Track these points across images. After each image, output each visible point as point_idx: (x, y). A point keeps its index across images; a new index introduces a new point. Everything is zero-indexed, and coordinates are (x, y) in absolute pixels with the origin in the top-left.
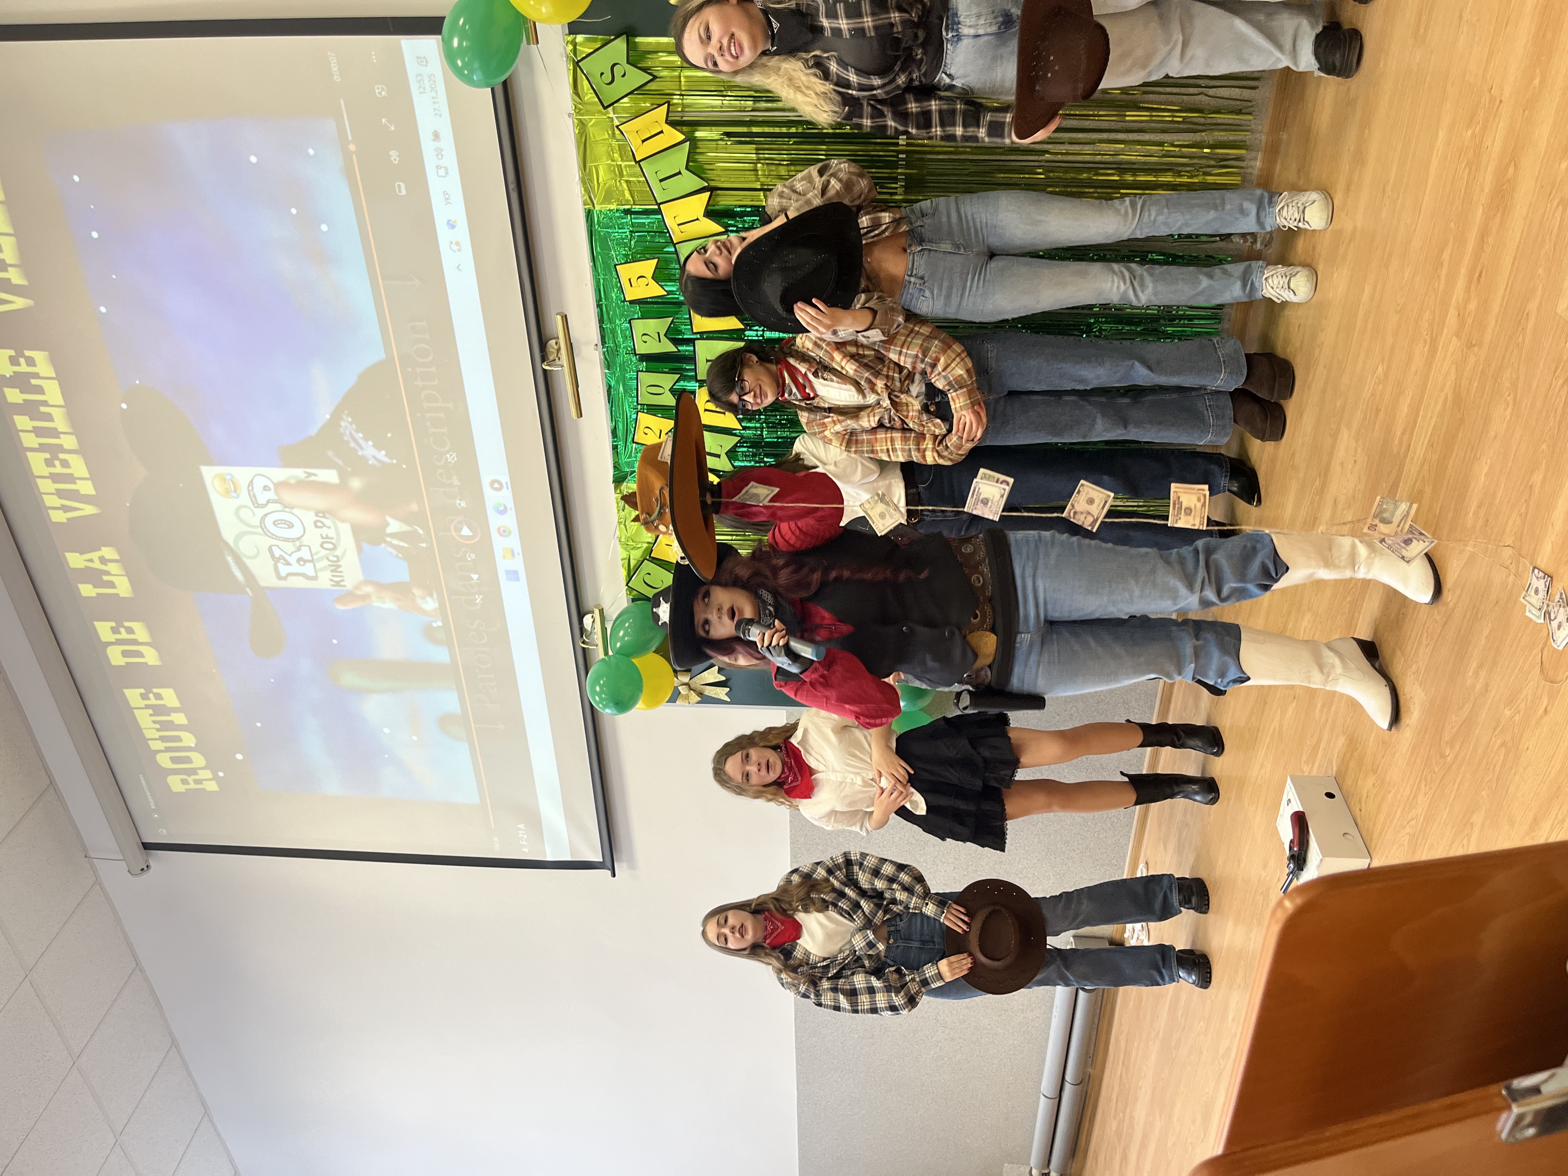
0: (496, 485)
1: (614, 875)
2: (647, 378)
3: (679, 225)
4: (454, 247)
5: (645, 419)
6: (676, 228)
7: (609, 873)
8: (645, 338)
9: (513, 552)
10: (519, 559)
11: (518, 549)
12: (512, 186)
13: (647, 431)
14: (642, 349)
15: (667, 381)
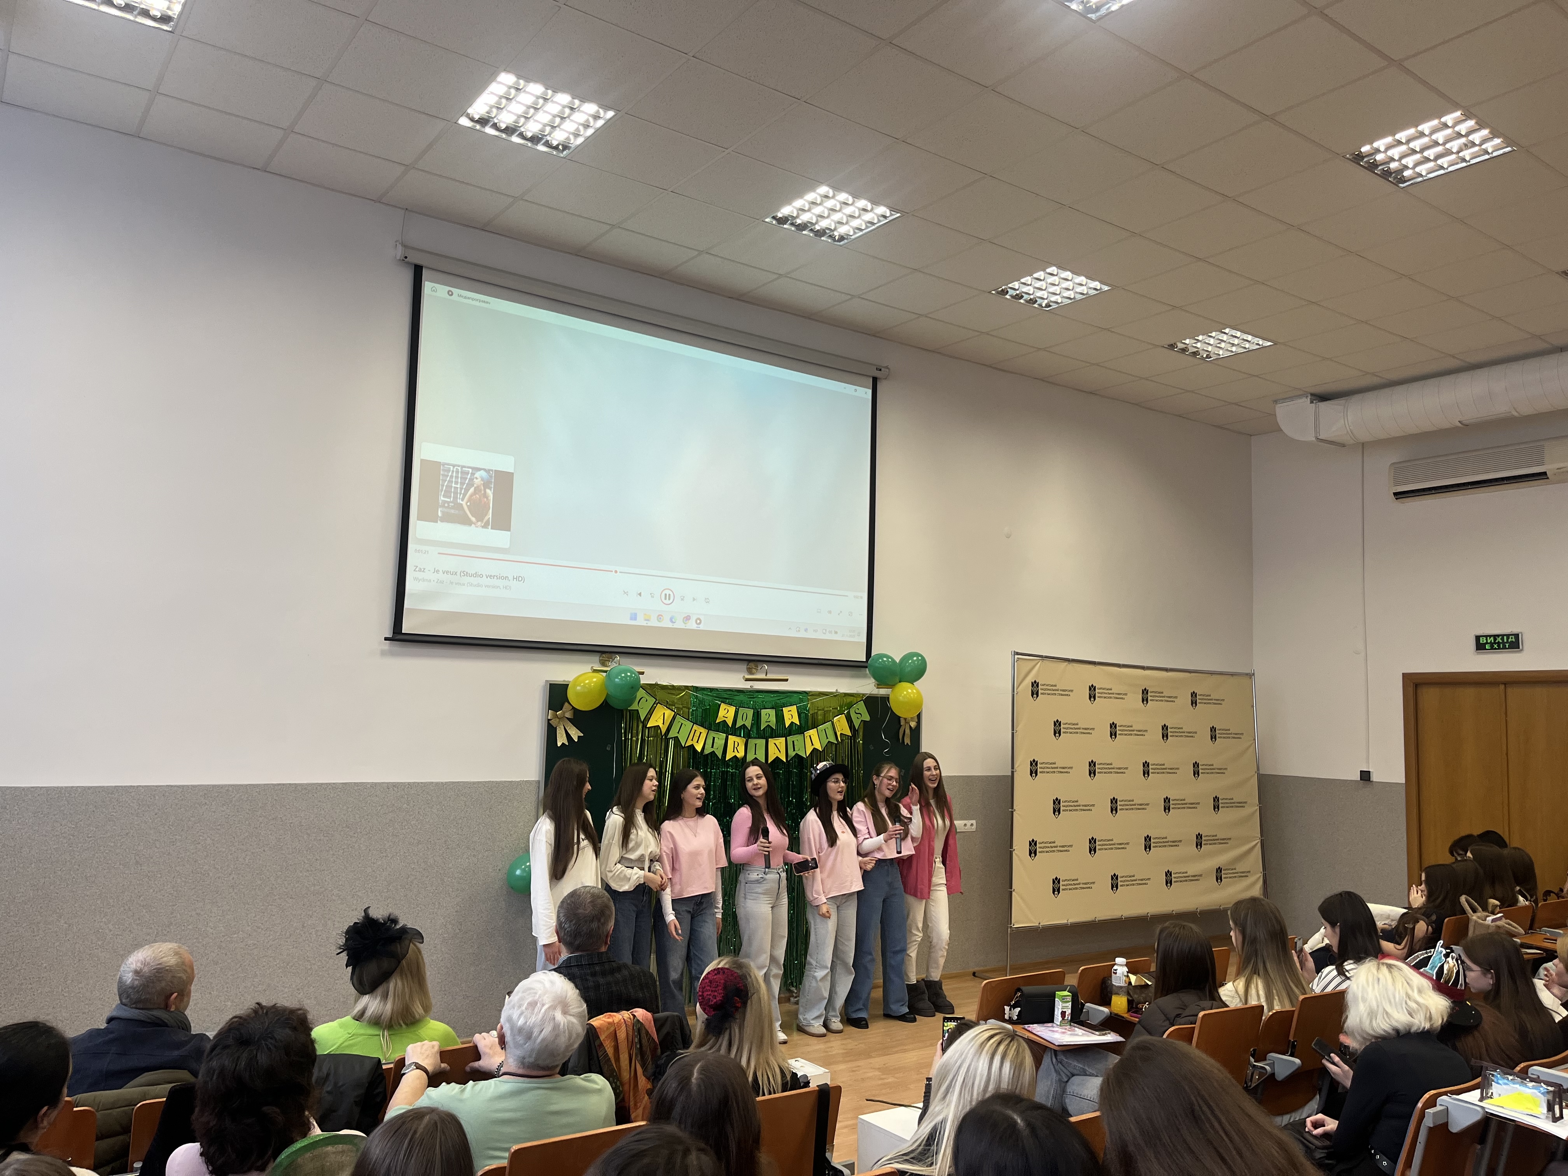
0: (698, 621)
1: (386, 639)
2: (750, 713)
3: (810, 736)
4: (798, 629)
5: (732, 710)
6: (809, 734)
7: (390, 635)
8: (768, 715)
9: (648, 620)
10: (644, 623)
11: (650, 624)
12: (820, 662)
13: (726, 710)
14: (763, 712)
15: (748, 724)
